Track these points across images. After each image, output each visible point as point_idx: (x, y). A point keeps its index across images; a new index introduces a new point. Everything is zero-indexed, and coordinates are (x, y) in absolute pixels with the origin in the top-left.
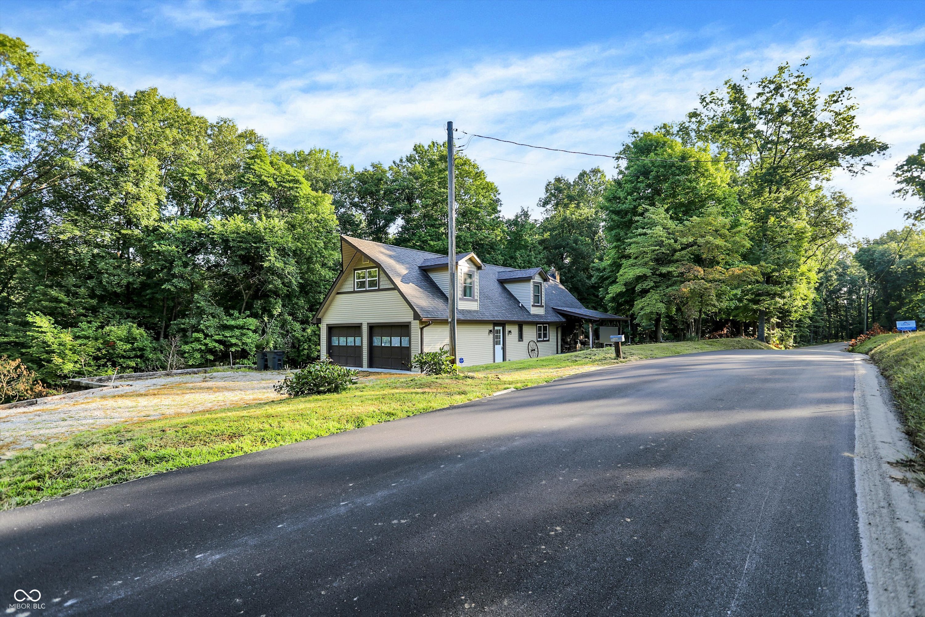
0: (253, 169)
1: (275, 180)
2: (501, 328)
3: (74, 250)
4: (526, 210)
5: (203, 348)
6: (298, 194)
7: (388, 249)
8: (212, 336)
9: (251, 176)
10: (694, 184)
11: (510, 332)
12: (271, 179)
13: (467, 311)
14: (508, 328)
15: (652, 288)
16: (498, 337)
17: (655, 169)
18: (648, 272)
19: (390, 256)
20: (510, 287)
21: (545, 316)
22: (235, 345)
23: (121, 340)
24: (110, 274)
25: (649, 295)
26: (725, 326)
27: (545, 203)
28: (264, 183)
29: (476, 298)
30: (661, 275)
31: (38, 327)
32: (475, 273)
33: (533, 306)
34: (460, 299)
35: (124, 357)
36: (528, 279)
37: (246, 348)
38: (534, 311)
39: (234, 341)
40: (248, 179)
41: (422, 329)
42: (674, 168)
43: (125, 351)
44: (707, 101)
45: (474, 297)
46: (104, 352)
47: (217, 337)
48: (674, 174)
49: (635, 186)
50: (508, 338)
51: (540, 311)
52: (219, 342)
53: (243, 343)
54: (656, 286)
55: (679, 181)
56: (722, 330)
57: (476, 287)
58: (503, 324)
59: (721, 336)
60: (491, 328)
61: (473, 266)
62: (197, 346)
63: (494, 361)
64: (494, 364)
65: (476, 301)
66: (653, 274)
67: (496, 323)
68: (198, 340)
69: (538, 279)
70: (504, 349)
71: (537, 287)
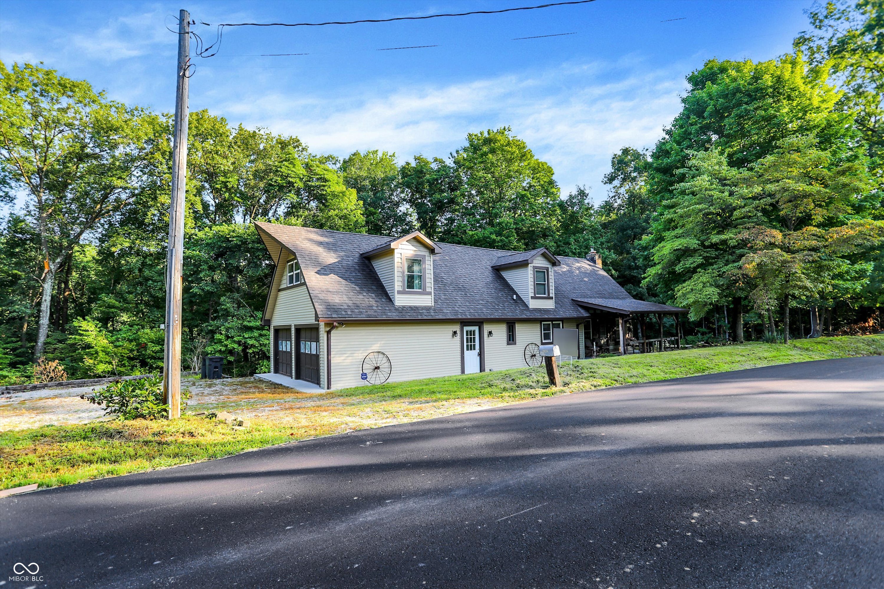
0: (280, 171)
1: (301, 180)
2: (476, 328)
3: (125, 260)
4: (582, 189)
5: (223, 349)
6: (324, 193)
7: (322, 236)
8: (232, 337)
9: (279, 179)
10: (772, 111)
11: (490, 333)
12: (298, 180)
13: (410, 307)
14: (487, 328)
15: (699, 266)
16: (471, 340)
17: (712, 102)
18: (693, 243)
19: (320, 244)
20: (507, 275)
21: (554, 311)
22: (253, 346)
23: (152, 342)
24: (155, 281)
25: (695, 276)
26: (870, 316)
27: (611, 179)
28: (291, 184)
29: (428, 290)
30: (714, 246)
31: (83, 330)
32: (427, 258)
33: (532, 298)
34: (399, 292)
35: (154, 358)
36: (524, 264)
37: (264, 349)
38: (533, 304)
39: (250, 342)
40: (275, 182)
41: (329, 333)
42: (738, 95)
43: (156, 353)
44: (821, 17)
45: (425, 289)
46: (135, 353)
47: (236, 339)
48: (739, 104)
49: (686, 131)
50: (487, 340)
51: (549, 305)
52: (239, 343)
53: (261, 345)
54: (706, 264)
55: (747, 112)
56: (866, 321)
57: (427, 276)
58: (480, 323)
59: (864, 330)
60: (457, 328)
61: (422, 249)
62: (219, 347)
63: (463, 372)
64: (464, 377)
65: (430, 293)
66: (703, 245)
67: (464, 323)
68: (220, 342)
69: (540, 262)
70: (481, 355)
71: (542, 273)
